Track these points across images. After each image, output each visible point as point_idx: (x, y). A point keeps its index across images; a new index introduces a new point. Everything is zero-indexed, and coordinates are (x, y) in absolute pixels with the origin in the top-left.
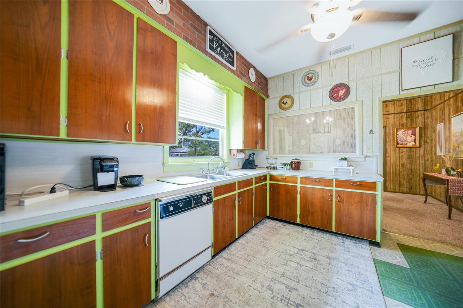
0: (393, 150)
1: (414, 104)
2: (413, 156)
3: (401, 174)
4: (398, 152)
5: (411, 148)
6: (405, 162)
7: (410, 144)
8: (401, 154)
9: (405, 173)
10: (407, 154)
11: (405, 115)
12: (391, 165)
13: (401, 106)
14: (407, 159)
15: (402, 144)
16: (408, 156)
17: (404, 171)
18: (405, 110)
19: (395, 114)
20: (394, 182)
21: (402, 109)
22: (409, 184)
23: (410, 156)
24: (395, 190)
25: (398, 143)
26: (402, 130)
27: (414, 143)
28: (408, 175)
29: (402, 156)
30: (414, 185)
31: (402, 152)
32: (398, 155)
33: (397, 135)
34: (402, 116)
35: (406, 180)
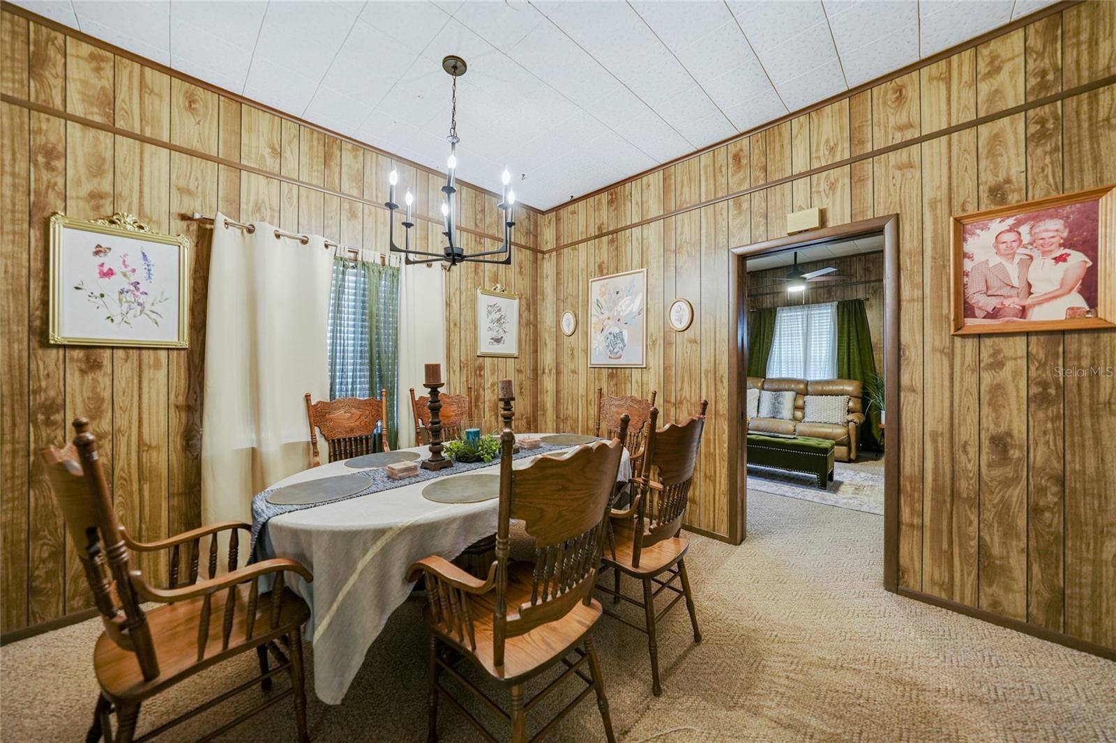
0: (942, 352)
1: (1084, 36)
2: (1072, 393)
3: (991, 501)
4: (969, 360)
5: (1056, 334)
6: (1018, 427)
7: (1051, 313)
8: (987, 378)
9: (1016, 494)
10: (1033, 373)
11: (1013, 130)
12: (928, 439)
13: (989, 75)
14: (1033, 406)
15: (994, 314)
16: (1035, 390)
17: (1007, 483)
18: (1014, 94)
19: (949, 131)
20: (945, 546)
21: (996, 93)
22: (1043, 571)
23: (1052, 391)
24: (950, 589)
25: (966, 309)
26: (997, 226)
27: (1079, 301)
28: (1034, 511)
29: (997, 390)
30: (1080, 586)
31: (997, 365)
32: (971, 379)
33: (960, 255)
34: (996, 139)
35: (1023, 544)
